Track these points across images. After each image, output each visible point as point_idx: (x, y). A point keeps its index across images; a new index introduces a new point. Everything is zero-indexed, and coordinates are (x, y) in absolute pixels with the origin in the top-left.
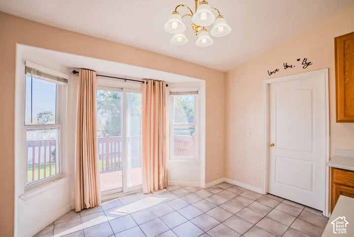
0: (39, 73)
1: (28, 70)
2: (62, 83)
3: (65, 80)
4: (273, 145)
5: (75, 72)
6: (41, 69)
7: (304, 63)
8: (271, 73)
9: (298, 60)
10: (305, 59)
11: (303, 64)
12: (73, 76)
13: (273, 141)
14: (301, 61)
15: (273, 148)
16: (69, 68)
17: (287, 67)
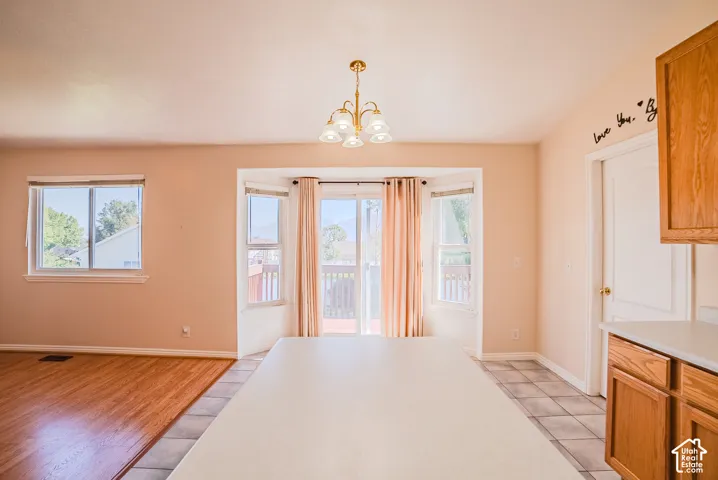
0: (257, 191)
1: (248, 190)
2: (283, 198)
3: (286, 194)
4: (608, 291)
5: (295, 183)
6: (261, 187)
7: (650, 109)
8: (599, 138)
9: (640, 104)
10: (650, 100)
11: (647, 111)
12: (294, 187)
13: (608, 284)
14: (645, 105)
15: (608, 298)
16: (289, 179)
17: (622, 121)
